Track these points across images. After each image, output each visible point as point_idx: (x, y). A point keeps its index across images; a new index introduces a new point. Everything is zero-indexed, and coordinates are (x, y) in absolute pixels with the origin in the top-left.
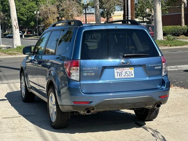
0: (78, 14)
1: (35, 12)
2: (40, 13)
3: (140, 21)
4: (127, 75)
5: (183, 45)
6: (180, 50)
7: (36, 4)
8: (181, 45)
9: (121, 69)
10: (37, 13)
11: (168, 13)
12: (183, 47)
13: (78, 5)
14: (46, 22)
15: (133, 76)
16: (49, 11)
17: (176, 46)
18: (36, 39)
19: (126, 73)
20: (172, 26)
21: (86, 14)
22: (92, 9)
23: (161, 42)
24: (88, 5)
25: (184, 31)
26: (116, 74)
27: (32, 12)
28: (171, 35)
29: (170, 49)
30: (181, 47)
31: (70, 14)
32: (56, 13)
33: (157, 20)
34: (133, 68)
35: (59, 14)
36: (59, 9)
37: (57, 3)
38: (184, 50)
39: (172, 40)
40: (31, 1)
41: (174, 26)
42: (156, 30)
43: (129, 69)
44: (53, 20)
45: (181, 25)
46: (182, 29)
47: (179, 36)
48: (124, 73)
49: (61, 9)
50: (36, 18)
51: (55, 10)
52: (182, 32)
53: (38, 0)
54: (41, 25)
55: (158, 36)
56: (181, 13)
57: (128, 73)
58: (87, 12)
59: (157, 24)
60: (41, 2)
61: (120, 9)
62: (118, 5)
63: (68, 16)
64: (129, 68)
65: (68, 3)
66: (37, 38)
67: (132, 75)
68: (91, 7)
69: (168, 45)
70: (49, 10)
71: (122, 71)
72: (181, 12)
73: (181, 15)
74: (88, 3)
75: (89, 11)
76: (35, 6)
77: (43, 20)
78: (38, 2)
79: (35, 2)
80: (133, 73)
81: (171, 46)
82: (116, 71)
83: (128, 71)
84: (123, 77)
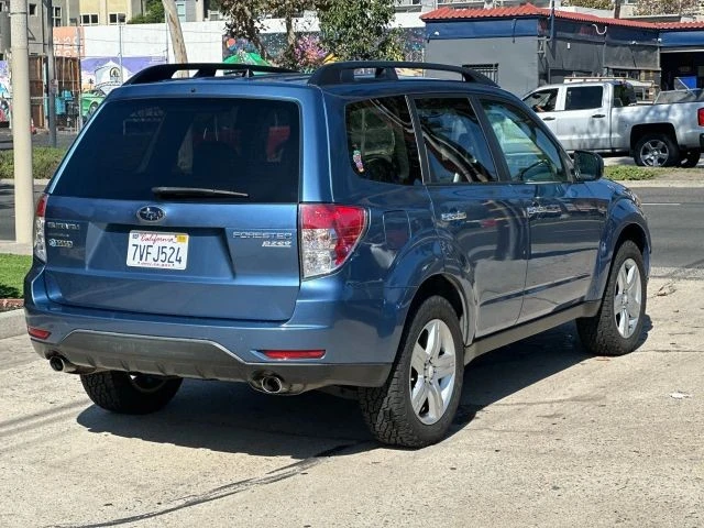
4: (162, 257)
9: (148, 236)
15: (183, 266)
19: (162, 250)
26: (131, 250)
34: (187, 237)
43: (175, 240)
48: (154, 251)
57: (169, 252)
64: (173, 237)
67: (180, 261)
71: (151, 243)
80: (184, 255)
82: (132, 241)
83: (169, 245)
84: (149, 263)
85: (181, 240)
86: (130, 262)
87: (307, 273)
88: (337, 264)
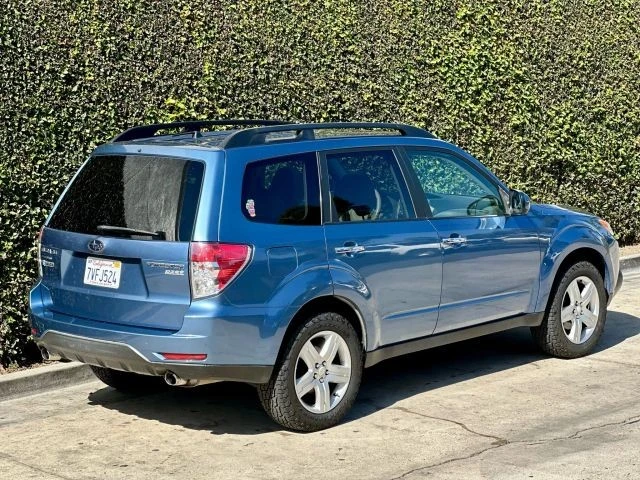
9: (97, 261)
15: (117, 286)
19: (105, 273)
26: (87, 271)
34: (120, 264)
43: (112, 266)
48: (100, 273)
57: (109, 274)
64: (112, 263)
67: (115, 282)
71: (99, 267)
80: (118, 277)
82: (88, 265)
83: (109, 269)
84: (97, 282)
85: (117, 266)
86: (87, 281)
87: (196, 295)
88: (220, 288)
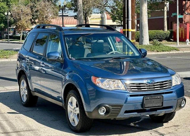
0: (54, 16)
1: (6, 14)
2: (11, 14)
3: (117, 24)
5: (171, 51)
6: (169, 56)
7: (7, 4)
8: (169, 51)
10: (8, 14)
11: (150, 17)
12: (171, 52)
13: (53, 7)
14: (18, 24)
16: (21, 13)
17: (163, 51)
18: (6, 42)
20: (154, 31)
21: (63, 16)
22: (69, 11)
23: (147, 47)
24: (65, 6)
25: (167, 36)
27: (2, 13)
28: (157, 40)
29: (158, 54)
30: (168, 53)
31: (45, 17)
32: (29, 14)
33: (143, 23)
35: (33, 15)
36: (33, 11)
37: (31, 4)
38: (172, 56)
39: (159, 45)
40: (2, 1)
41: (156, 31)
42: (142, 35)
44: (26, 22)
45: (163, 30)
46: (165, 34)
47: (162, 41)
49: (35, 10)
50: (7, 20)
51: (29, 11)
52: (164, 37)
53: (9, 1)
54: (11, 27)
55: (144, 41)
56: (164, 17)
58: (64, 14)
59: (143, 28)
60: (11, 2)
61: (100, 12)
62: (98, 7)
63: (43, 18)
65: (43, 4)
66: (8, 41)
68: (68, 9)
69: (155, 50)
70: (22, 11)
72: (164, 15)
73: (163, 19)
74: (65, 4)
75: (66, 13)
76: (5, 6)
77: (15, 22)
78: (8, 2)
79: (6, 3)
81: (158, 52)
